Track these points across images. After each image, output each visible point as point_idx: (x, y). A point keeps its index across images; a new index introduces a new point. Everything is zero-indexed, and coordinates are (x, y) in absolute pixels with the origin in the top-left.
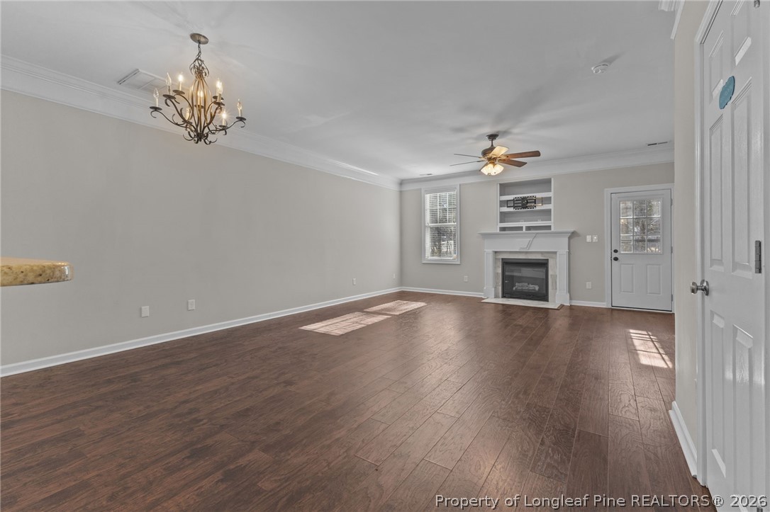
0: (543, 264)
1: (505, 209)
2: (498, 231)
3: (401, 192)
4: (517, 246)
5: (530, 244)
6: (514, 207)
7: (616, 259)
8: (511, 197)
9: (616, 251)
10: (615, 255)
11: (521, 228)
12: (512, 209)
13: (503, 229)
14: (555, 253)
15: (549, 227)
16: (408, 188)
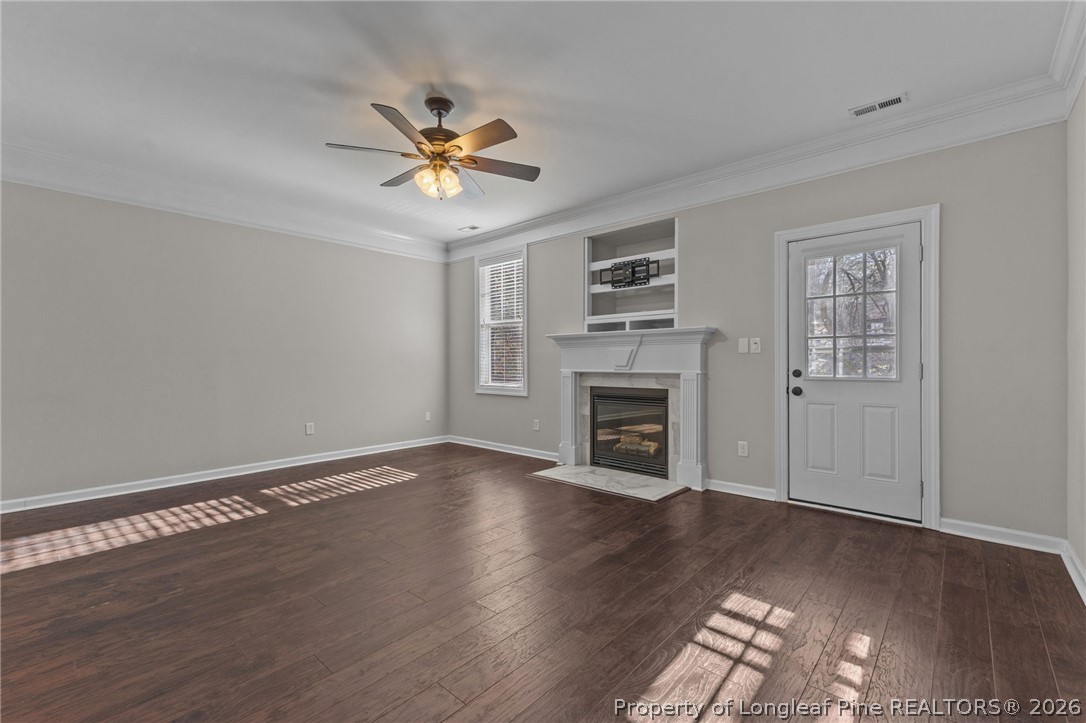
0: (659, 399)
1: (599, 289)
2: (586, 332)
3: (447, 266)
4: (611, 361)
5: (632, 358)
6: (614, 283)
7: (798, 392)
8: (607, 264)
9: (797, 374)
10: (795, 382)
11: (621, 326)
12: (608, 288)
13: (592, 328)
14: (677, 376)
15: (669, 323)
16: (459, 256)
